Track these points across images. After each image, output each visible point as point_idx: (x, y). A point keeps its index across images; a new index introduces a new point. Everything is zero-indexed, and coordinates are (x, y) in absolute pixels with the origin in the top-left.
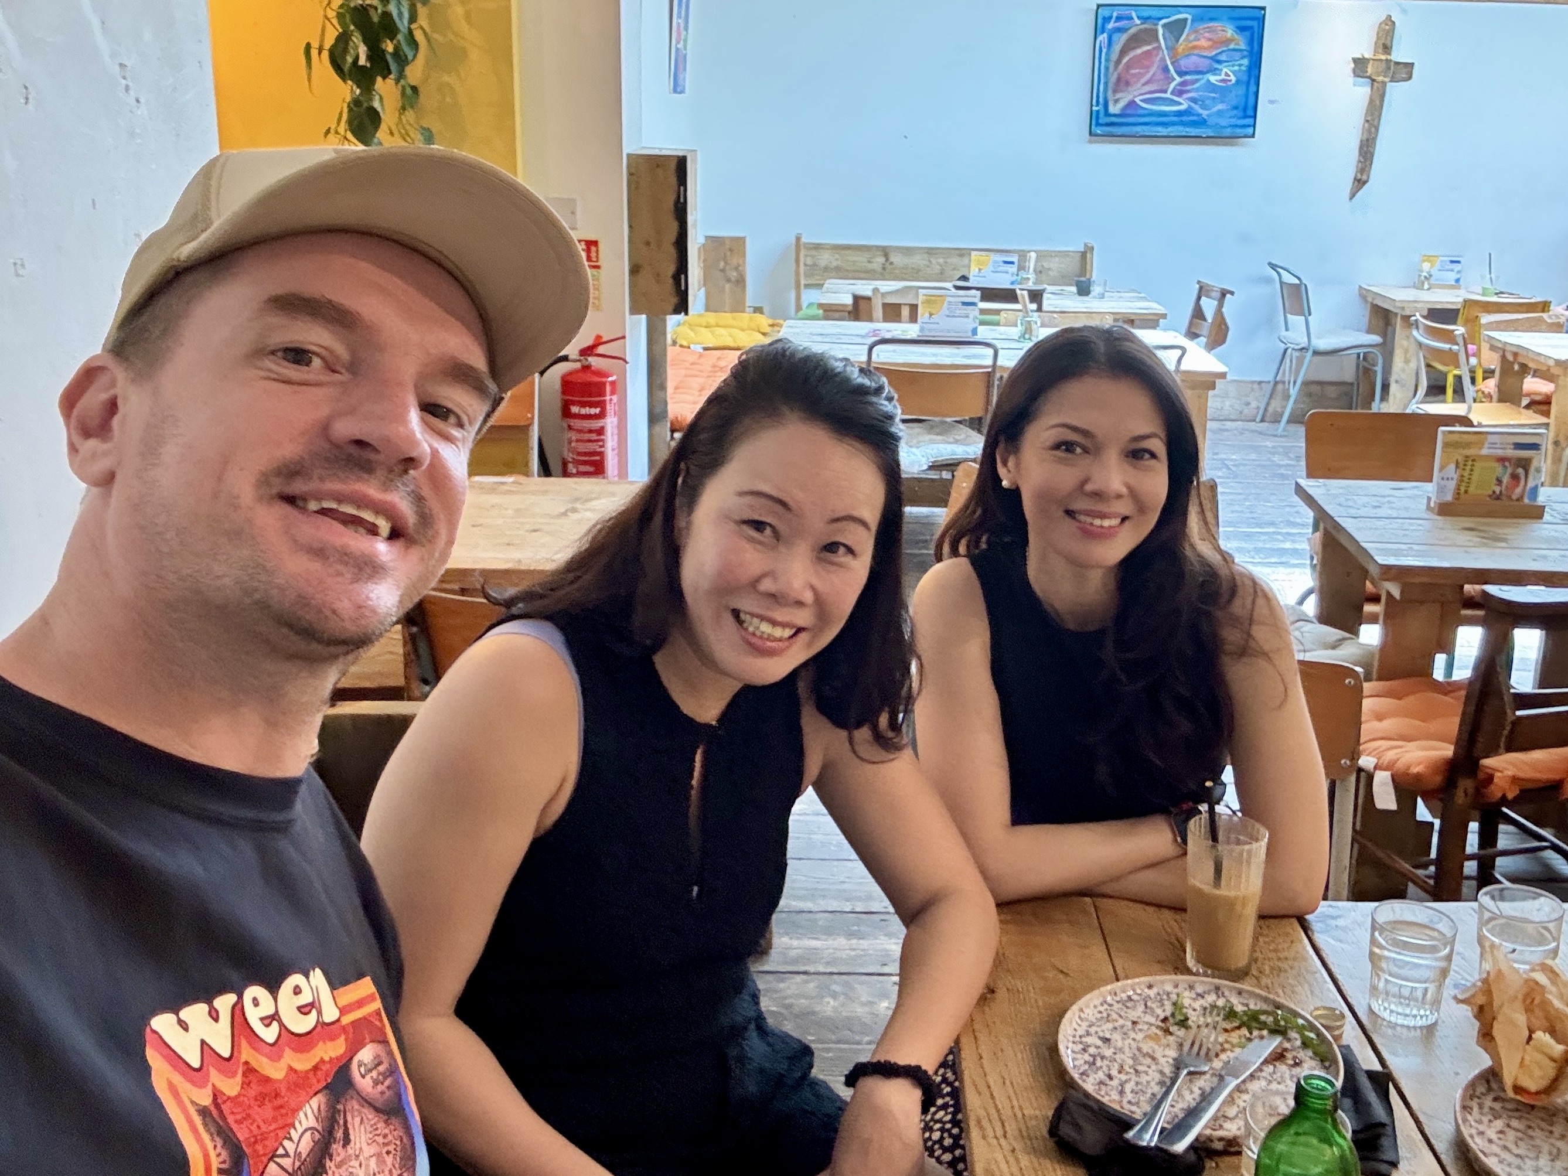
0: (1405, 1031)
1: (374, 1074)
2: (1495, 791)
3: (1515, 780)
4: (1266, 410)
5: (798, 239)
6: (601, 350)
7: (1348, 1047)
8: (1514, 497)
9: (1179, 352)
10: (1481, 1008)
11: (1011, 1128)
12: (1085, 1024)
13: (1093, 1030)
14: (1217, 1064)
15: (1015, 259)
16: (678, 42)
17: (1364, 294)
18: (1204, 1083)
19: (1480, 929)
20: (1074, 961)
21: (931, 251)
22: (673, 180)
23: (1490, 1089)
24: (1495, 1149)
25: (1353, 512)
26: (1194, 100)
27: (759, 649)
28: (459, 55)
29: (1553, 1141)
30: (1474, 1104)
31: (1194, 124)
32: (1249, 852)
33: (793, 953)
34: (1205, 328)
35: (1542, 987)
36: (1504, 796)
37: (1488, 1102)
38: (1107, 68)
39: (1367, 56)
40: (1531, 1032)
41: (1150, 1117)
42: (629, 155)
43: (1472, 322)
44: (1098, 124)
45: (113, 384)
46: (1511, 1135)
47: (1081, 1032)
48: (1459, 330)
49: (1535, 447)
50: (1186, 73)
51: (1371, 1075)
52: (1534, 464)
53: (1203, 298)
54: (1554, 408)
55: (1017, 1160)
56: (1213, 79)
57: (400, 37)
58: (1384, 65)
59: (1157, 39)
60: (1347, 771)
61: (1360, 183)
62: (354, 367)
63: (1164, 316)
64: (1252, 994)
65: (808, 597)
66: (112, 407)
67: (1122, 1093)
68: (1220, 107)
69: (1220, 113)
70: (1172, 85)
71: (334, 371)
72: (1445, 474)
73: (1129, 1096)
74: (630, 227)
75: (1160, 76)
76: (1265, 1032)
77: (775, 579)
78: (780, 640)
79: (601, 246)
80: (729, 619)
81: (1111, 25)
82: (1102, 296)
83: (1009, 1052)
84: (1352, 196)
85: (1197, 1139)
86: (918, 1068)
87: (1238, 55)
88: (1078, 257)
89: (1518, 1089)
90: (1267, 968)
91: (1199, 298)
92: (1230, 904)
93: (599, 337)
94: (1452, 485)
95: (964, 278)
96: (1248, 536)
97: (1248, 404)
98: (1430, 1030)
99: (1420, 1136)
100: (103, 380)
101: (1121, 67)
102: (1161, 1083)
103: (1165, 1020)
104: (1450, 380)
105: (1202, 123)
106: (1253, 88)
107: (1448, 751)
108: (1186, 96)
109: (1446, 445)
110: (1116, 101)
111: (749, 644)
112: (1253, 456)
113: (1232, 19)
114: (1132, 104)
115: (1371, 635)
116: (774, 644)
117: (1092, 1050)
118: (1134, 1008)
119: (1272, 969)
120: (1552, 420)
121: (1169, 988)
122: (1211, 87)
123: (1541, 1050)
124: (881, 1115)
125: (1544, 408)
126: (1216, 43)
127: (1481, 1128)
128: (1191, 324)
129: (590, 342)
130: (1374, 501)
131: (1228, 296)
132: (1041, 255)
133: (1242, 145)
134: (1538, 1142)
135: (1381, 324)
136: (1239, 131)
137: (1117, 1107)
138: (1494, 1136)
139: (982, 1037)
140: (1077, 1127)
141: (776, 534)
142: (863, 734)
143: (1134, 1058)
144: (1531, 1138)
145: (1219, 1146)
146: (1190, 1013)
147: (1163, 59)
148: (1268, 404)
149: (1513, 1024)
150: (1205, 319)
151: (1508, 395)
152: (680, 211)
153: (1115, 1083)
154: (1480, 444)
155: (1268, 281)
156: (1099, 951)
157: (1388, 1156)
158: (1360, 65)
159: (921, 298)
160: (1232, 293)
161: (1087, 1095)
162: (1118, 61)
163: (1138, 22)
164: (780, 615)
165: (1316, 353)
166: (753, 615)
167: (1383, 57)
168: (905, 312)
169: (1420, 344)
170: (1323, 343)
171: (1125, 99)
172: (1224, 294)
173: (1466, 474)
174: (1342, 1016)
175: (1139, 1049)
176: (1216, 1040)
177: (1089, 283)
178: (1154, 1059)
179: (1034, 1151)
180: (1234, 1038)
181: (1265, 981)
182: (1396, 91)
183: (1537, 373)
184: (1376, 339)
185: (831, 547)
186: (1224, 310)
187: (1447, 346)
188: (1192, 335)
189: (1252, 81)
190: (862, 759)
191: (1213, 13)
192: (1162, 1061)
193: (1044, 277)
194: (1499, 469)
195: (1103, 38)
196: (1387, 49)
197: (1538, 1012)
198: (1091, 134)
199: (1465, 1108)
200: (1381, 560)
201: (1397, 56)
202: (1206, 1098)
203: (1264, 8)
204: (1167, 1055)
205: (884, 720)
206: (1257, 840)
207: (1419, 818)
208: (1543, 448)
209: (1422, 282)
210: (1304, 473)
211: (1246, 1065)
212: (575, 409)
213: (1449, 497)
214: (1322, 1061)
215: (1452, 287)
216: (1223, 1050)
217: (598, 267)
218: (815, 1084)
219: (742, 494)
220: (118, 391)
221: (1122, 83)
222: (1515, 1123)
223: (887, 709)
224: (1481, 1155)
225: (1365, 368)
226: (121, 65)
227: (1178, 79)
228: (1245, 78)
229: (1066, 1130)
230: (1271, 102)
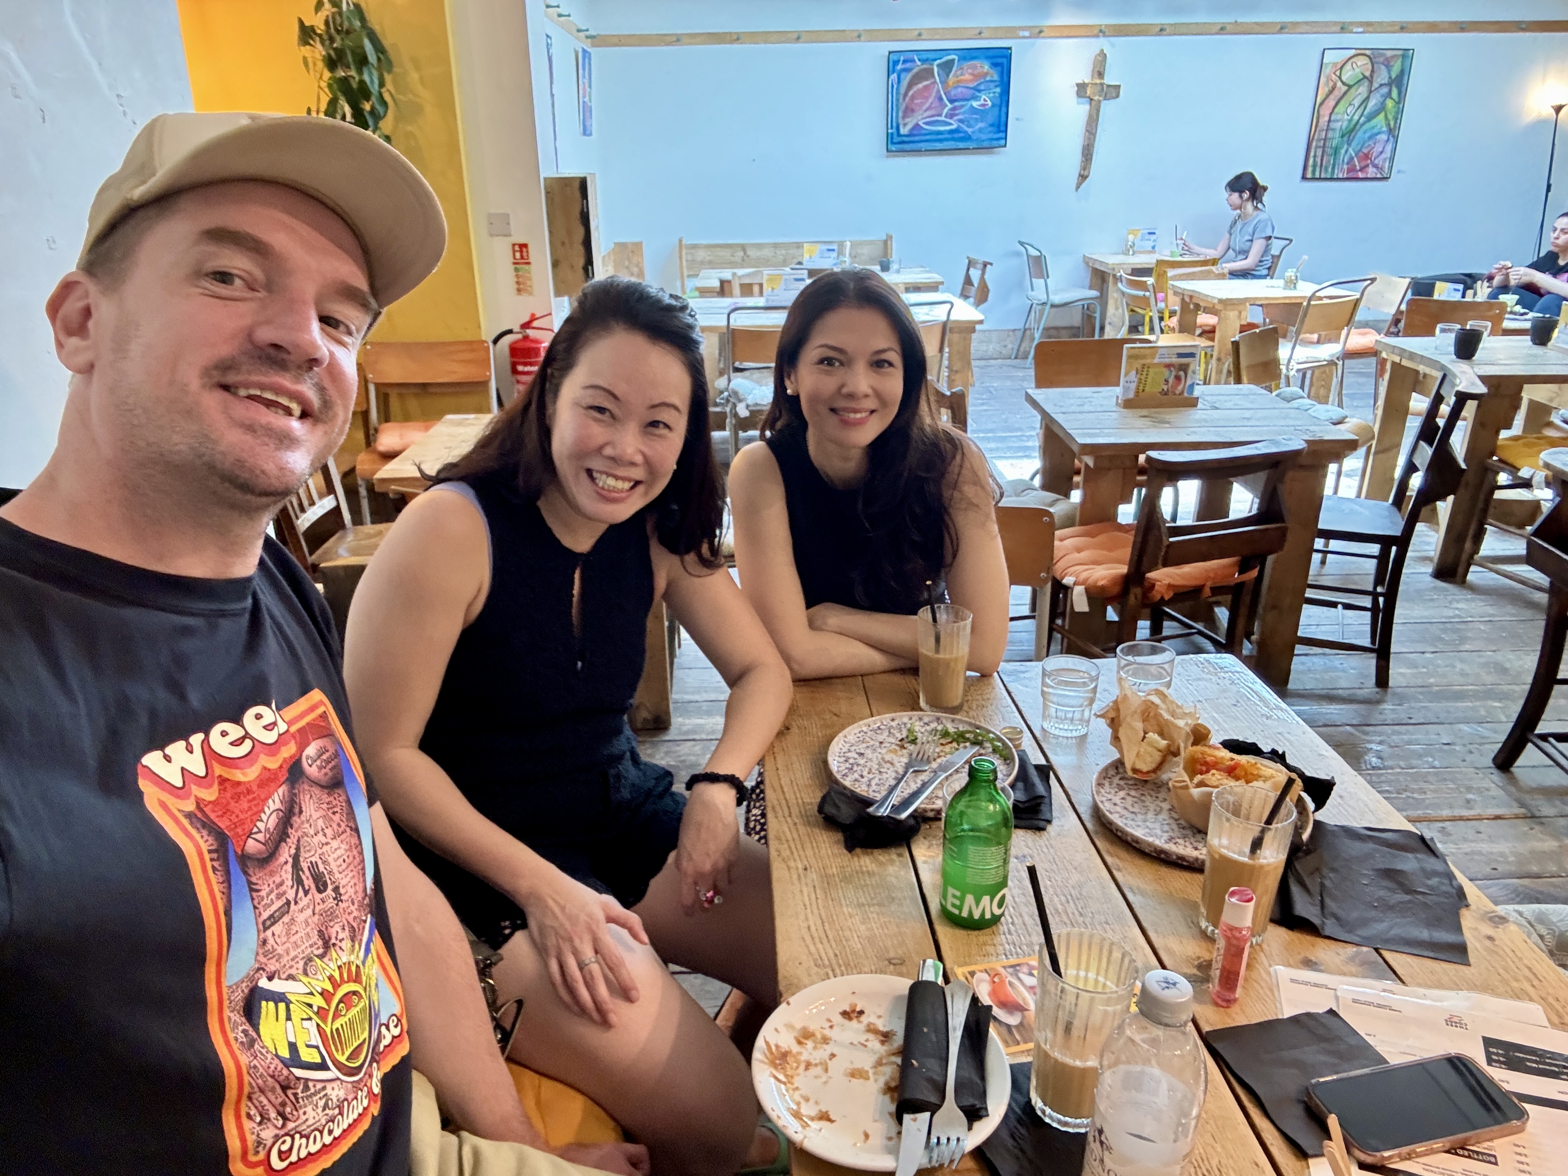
0: (1065, 741)
1: (318, 763)
2: (1156, 595)
3: (1170, 586)
4: (1018, 350)
5: (680, 241)
6: (535, 324)
7: (1024, 751)
8: (1177, 392)
9: (948, 306)
10: (1113, 720)
11: (795, 811)
12: (847, 746)
13: (853, 748)
14: (934, 765)
15: (835, 247)
16: (584, 97)
17: (1086, 261)
18: (924, 777)
19: (1118, 672)
20: (843, 707)
21: (776, 246)
22: (578, 195)
23: (1118, 773)
24: (1118, 809)
25: (1063, 410)
26: (960, 121)
27: (606, 497)
28: (417, 109)
29: (1158, 802)
30: (1106, 783)
31: (962, 139)
32: (958, 628)
33: (685, 728)
34: (973, 291)
35: (1157, 706)
36: (1162, 598)
37: (1116, 780)
38: (898, 100)
39: (1086, 81)
40: (1145, 733)
41: (886, 798)
42: (545, 179)
43: (1162, 276)
44: (893, 143)
45: (86, 295)
46: (1130, 800)
47: (844, 750)
48: (1150, 281)
49: (1192, 355)
50: (955, 101)
51: (1038, 767)
52: (1191, 368)
53: (971, 269)
54: (1217, 335)
55: (797, 830)
56: (975, 104)
57: (374, 99)
58: (1099, 88)
59: (933, 76)
60: (1045, 581)
61: (1083, 177)
62: (269, 286)
63: (942, 283)
64: (961, 721)
65: (639, 459)
66: (87, 313)
67: (869, 785)
68: (981, 125)
69: (980, 130)
70: (946, 111)
71: (253, 290)
72: (1128, 378)
73: (874, 787)
74: (550, 232)
75: (936, 104)
76: (968, 744)
77: (614, 448)
78: (622, 491)
79: (530, 247)
80: (584, 476)
81: (899, 67)
82: (898, 271)
83: (796, 765)
84: (1078, 187)
85: (915, 811)
86: (733, 776)
87: (992, 85)
88: (881, 245)
89: (1135, 771)
90: (974, 707)
91: (968, 269)
92: (947, 664)
93: (533, 315)
94: (1133, 386)
95: (800, 263)
96: (1003, 439)
97: (1005, 346)
98: (1082, 739)
99: (1068, 804)
100: (78, 292)
101: (907, 99)
102: (895, 778)
103: (902, 740)
104: (1147, 319)
105: (967, 138)
106: (1004, 109)
107: (1124, 569)
108: (956, 118)
109: (1130, 357)
110: (905, 125)
111: (598, 493)
112: (1008, 383)
113: (988, 58)
114: (917, 126)
115: (1076, 496)
116: (616, 495)
117: (851, 761)
118: (881, 734)
119: (978, 706)
120: (1216, 344)
121: (905, 720)
122: (973, 110)
123: (1151, 744)
124: (708, 806)
125: (1211, 335)
126: (976, 77)
127: (1109, 796)
128: (963, 289)
129: (526, 319)
130: (1079, 402)
131: (989, 266)
132: (854, 245)
133: (999, 153)
134: (1148, 803)
135: (1099, 282)
136: (995, 143)
137: (865, 794)
138: (1118, 802)
139: (780, 758)
140: (837, 807)
141: (613, 416)
142: (691, 558)
143: (879, 764)
144: (1143, 801)
145: (931, 814)
146: (919, 735)
147: (939, 91)
148: (1020, 346)
149: (1132, 728)
150: (972, 285)
151: (1186, 327)
152: (585, 218)
153: (865, 780)
154: (1153, 356)
155: (1018, 254)
156: (861, 699)
157: (1048, 817)
158: (1081, 88)
159: (765, 277)
160: (991, 264)
161: (845, 788)
162: (906, 95)
163: (919, 63)
164: (620, 472)
165: (1053, 306)
166: (602, 473)
167: (1098, 81)
168: (756, 289)
169: (1123, 293)
170: (1057, 299)
171: (911, 122)
172: (985, 265)
173: (1143, 377)
174: (1021, 732)
175: (883, 759)
176: (934, 751)
177: (889, 263)
178: (892, 764)
179: (808, 823)
180: (947, 749)
181: (971, 713)
182: (1108, 108)
183: (1207, 310)
184: (1094, 293)
185: (654, 424)
186: (986, 277)
187: (1141, 293)
188: (964, 296)
189: (1004, 104)
190: (690, 574)
191: (974, 53)
192: (898, 765)
193: (857, 259)
194: (1166, 372)
195: (894, 77)
196: (1101, 75)
197: (1153, 722)
198: (888, 150)
199: (1100, 785)
200: (1081, 440)
201: (1109, 80)
202: (924, 786)
203: (1010, 48)
204: (900, 761)
205: (705, 549)
206: (963, 619)
207: (1108, 619)
208: (1198, 356)
209: (1129, 249)
210: (1033, 385)
211: (953, 764)
212: (520, 368)
213: (1131, 395)
214: (1005, 760)
215: (1150, 252)
216: (939, 757)
217: (528, 263)
218: (673, 794)
219: (587, 387)
220: (91, 301)
221: (909, 111)
222: (1133, 793)
223: (706, 540)
224: (1107, 814)
225: (1088, 317)
226: (118, 96)
227: (950, 106)
228: (998, 102)
229: (829, 809)
230: (1017, 119)
